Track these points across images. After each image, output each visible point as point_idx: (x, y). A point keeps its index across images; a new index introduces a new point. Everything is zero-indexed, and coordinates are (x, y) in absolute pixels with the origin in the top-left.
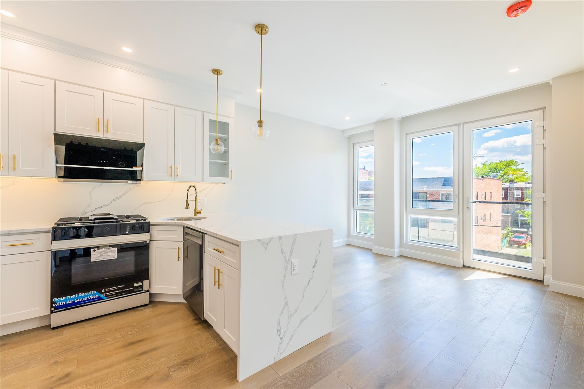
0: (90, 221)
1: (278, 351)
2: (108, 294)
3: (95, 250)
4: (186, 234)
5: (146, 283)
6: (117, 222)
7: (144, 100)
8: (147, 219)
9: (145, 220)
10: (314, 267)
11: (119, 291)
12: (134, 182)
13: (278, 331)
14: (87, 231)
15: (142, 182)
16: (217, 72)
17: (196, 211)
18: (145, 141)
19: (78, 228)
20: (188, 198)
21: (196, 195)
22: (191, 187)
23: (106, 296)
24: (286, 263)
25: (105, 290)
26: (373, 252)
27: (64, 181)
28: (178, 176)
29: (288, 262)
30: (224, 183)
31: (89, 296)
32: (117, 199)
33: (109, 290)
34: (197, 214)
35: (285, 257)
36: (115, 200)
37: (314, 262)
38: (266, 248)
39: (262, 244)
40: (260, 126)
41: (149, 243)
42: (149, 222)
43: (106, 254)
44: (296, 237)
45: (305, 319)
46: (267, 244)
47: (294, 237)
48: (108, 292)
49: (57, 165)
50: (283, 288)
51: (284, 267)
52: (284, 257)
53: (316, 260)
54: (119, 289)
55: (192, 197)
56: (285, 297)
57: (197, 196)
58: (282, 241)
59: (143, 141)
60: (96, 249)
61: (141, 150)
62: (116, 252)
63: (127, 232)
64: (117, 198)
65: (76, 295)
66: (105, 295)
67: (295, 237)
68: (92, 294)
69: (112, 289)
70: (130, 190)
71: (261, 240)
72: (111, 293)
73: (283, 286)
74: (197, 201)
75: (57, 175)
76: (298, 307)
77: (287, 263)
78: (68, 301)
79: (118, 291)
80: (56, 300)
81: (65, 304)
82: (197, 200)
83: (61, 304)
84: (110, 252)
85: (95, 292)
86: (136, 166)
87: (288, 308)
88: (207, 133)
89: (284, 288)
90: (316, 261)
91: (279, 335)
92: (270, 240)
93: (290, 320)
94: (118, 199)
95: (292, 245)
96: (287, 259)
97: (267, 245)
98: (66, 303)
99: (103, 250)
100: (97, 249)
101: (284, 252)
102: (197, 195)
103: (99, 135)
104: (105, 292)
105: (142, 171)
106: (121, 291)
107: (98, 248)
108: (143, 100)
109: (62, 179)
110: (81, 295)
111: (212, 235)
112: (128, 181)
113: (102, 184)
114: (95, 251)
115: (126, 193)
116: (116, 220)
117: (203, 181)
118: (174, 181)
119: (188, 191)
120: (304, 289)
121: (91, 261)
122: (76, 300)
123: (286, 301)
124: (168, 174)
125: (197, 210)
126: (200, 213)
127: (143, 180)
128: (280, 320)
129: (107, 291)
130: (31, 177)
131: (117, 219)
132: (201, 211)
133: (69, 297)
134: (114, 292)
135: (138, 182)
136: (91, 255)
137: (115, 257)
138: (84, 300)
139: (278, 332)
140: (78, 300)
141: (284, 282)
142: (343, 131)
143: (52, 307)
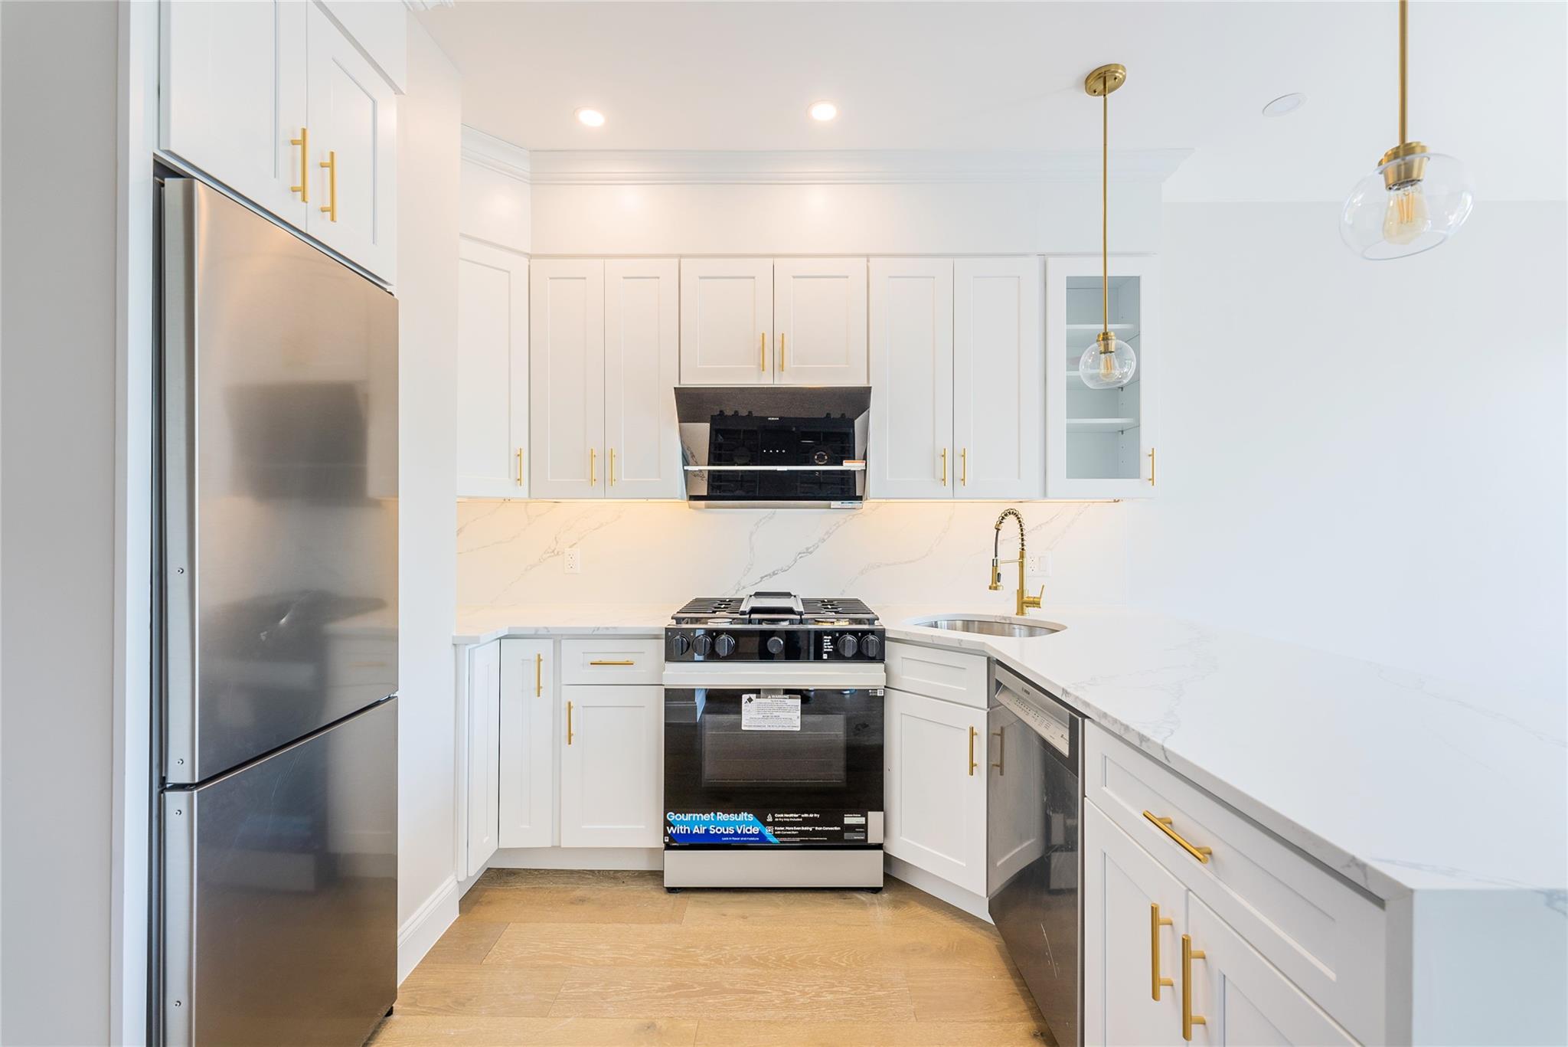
0: (741, 615)
2: (781, 831)
3: (750, 698)
4: (996, 686)
5: (875, 818)
6: (801, 622)
7: (868, 261)
8: (878, 619)
9: (871, 622)
11: (806, 828)
12: (847, 504)
14: (733, 642)
15: (865, 504)
16: (1102, 80)
17: (1022, 598)
18: (871, 381)
19: (714, 634)
20: (996, 556)
21: (1023, 545)
22: (1006, 515)
23: (776, 836)
25: (774, 818)
27: (708, 507)
28: (963, 480)
30: (1115, 501)
31: (740, 823)
32: (808, 551)
33: (782, 818)
34: (1025, 607)
36: (802, 555)
41: (883, 697)
42: (883, 631)
43: (775, 714)
48: (780, 824)
49: (686, 468)
54: (806, 822)
55: (1009, 550)
57: (1025, 548)
59: (866, 382)
60: (753, 696)
61: (865, 412)
62: (800, 712)
63: (825, 656)
64: (807, 549)
65: (712, 814)
66: (775, 831)
68: (744, 822)
69: (789, 818)
70: (838, 527)
72: (788, 831)
74: (1025, 564)
75: (687, 494)
78: (696, 827)
79: (803, 828)
80: (673, 817)
81: (689, 832)
82: (1025, 559)
83: (683, 830)
84: (784, 710)
85: (751, 817)
86: (852, 457)
88: (1060, 328)
94: (811, 553)
98: (691, 832)
99: (768, 701)
100: (755, 695)
102: (1025, 543)
103: (766, 380)
104: (774, 824)
105: (865, 471)
106: (811, 829)
107: (757, 692)
108: (866, 259)
109: (703, 503)
110: (722, 817)
111: (1115, 729)
112: (833, 503)
113: (773, 513)
114: (750, 700)
115: (827, 536)
116: (799, 617)
117: (1045, 494)
118: (954, 498)
119: (998, 530)
121: (743, 728)
122: (711, 828)
124: (934, 477)
125: (1026, 595)
126: (1035, 603)
127: (867, 499)
129: (779, 821)
130: (645, 500)
131: (801, 614)
132: (1040, 598)
133: (698, 816)
134: (795, 828)
135: (856, 504)
136: (743, 713)
137: (796, 725)
138: (727, 832)
140: (715, 828)
143: (666, 834)
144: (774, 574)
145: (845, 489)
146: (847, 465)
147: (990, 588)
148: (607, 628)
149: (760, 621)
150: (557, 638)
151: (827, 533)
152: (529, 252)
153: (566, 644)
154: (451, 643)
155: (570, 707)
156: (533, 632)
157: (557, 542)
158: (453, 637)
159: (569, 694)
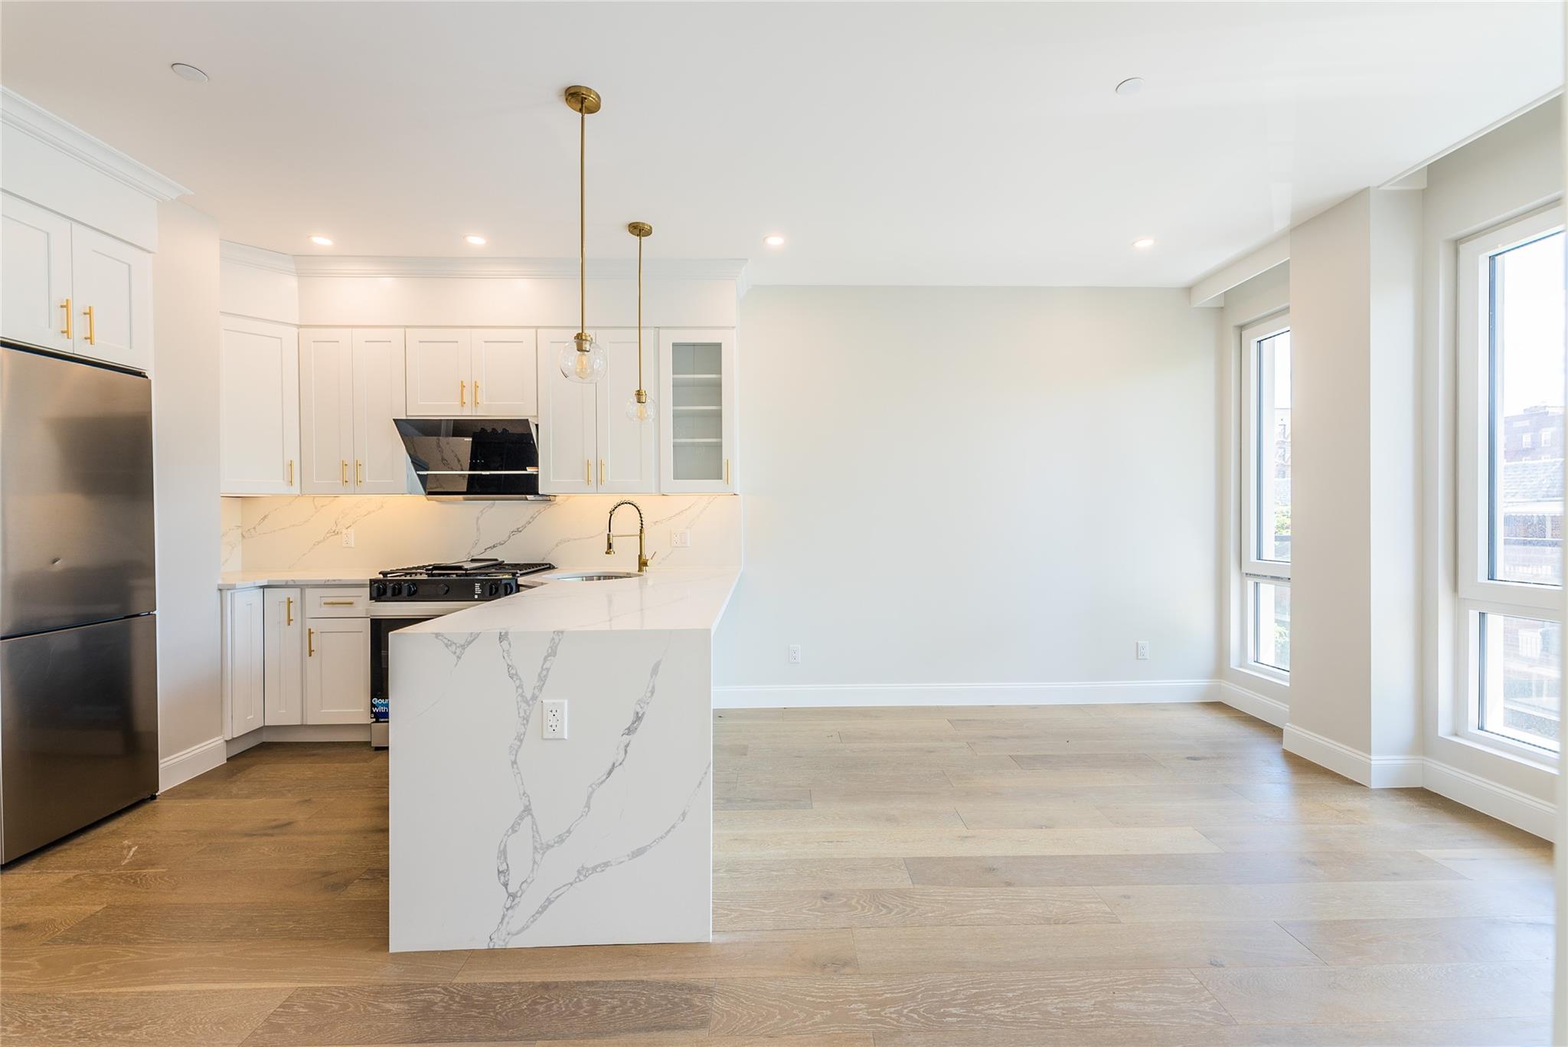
1: (501, 922)
10: (630, 731)
13: (499, 872)
16: (638, 230)
20: (610, 531)
24: (524, 705)
26: (1285, 746)
29: (531, 702)
32: (518, 531)
35: (520, 686)
37: (631, 717)
38: (459, 658)
39: (447, 645)
40: (580, 349)
44: (560, 640)
45: (594, 869)
46: (463, 647)
47: (553, 639)
50: (515, 766)
51: (519, 713)
52: (517, 687)
53: (637, 713)
56: (522, 792)
58: (510, 644)
63: (476, 597)
64: (518, 529)
67: (557, 641)
71: (442, 636)
73: (514, 762)
76: (569, 832)
77: (529, 706)
80: (377, 701)
83: (383, 710)
87: (534, 823)
88: (670, 377)
89: (518, 768)
90: (638, 718)
91: (506, 885)
92: (472, 638)
93: (542, 859)
95: (545, 659)
96: (529, 696)
97: (464, 649)
101: (516, 674)
105: (540, 475)
112: (528, 496)
113: (494, 504)
115: (531, 520)
117: (659, 490)
118: (593, 493)
119: (612, 514)
120: (591, 786)
123: (528, 804)
124: (583, 480)
128: (505, 846)
139: (502, 878)
141: (517, 752)
142: (1189, 290)
143: (372, 712)
144: (494, 546)
145: (528, 487)
146: (530, 470)
147: (607, 553)
148: (334, 580)
149: (440, 575)
150: (302, 587)
151: (531, 518)
152: (297, 323)
153: (308, 591)
154: (216, 588)
155: (310, 633)
156: (284, 583)
157: (337, 525)
158: (218, 585)
159: (311, 624)
